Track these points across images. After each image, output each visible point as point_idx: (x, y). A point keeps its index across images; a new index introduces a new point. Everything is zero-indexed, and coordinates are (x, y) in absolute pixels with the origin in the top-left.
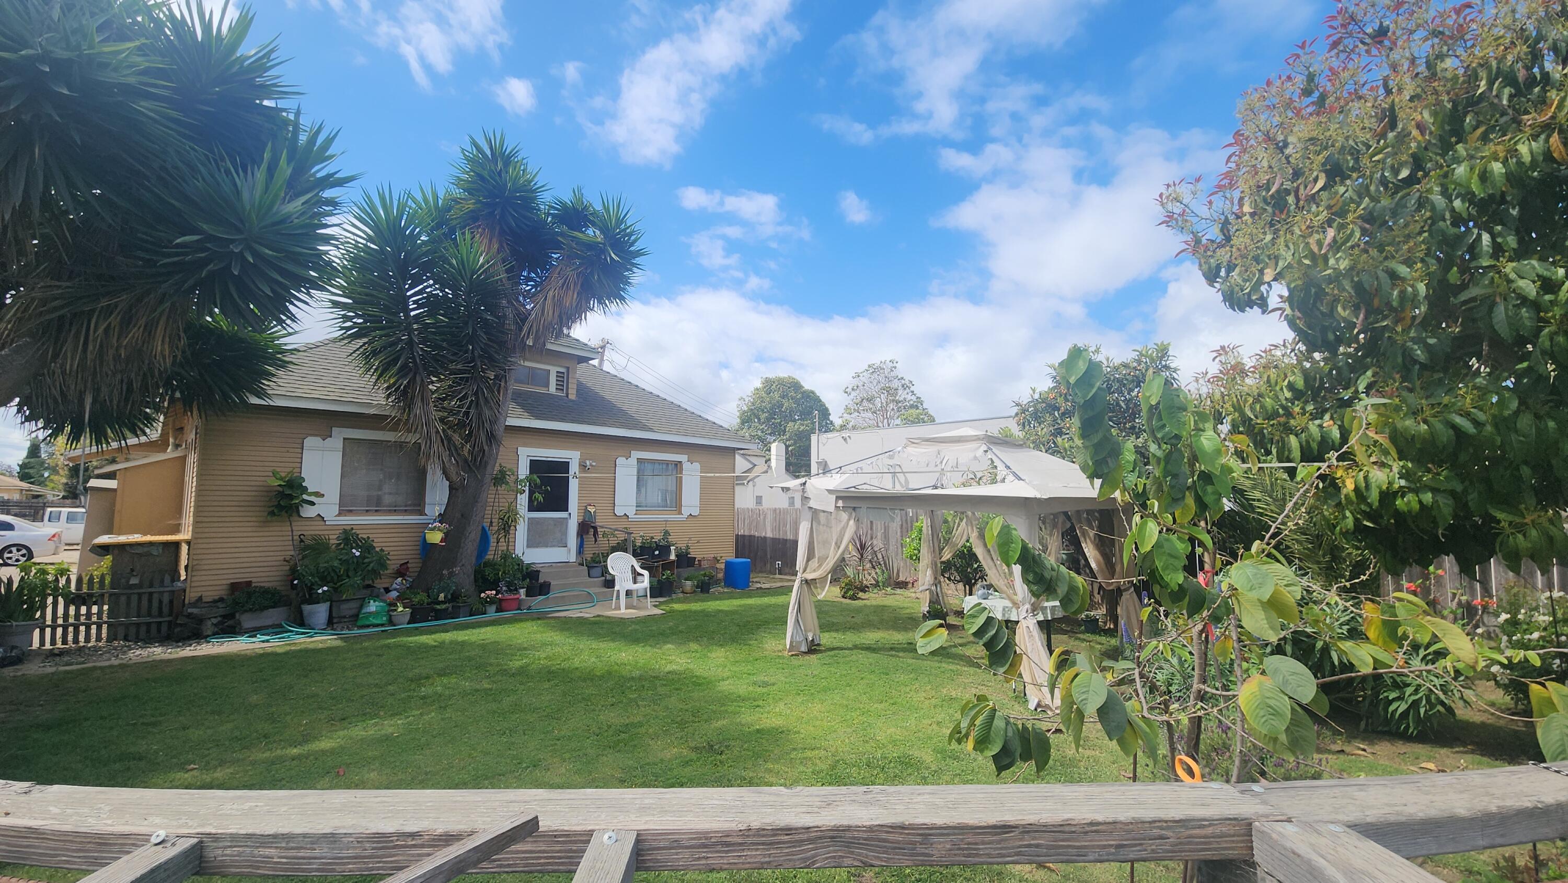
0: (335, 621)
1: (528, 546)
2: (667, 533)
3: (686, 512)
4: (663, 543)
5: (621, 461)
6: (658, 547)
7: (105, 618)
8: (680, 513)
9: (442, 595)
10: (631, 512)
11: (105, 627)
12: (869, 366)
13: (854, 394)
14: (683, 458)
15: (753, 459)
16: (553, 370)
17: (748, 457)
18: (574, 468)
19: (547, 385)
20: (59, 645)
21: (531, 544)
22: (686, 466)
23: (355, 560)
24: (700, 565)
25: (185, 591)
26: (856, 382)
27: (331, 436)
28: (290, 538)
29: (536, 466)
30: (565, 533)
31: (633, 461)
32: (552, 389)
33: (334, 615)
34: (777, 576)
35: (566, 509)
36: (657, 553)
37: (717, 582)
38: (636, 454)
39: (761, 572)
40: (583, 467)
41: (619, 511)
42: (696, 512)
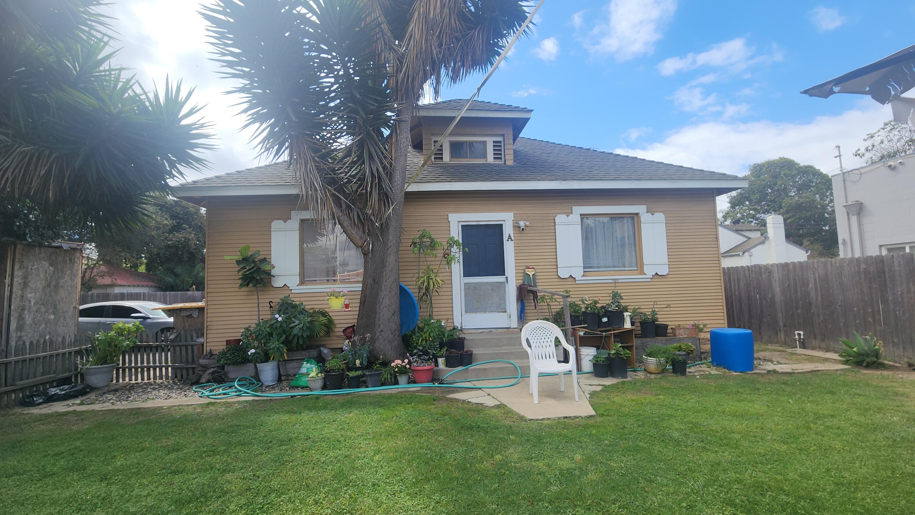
0: (283, 378)
1: (466, 312)
2: (616, 296)
3: (649, 271)
4: (613, 308)
5: (560, 218)
6: (607, 313)
7: (170, 364)
8: (642, 272)
9: (358, 362)
10: (578, 274)
11: (170, 369)
12: (886, 124)
13: (868, 155)
14: (640, 209)
15: (748, 234)
16: (490, 141)
17: (741, 232)
18: (508, 230)
19: (485, 156)
20: (146, 381)
21: (470, 309)
22: (645, 217)
23: (278, 325)
24: (675, 335)
25: (203, 345)
26: (869, 143)
27: (290, 219)
28: (257, 305)
29: (466, 229)
30: (503, 298)
31: (575, 217)
32: (490, 158)
33: (281, 373)
34: (799, 351)
35: (502, 273)
36: (605, 320)
37: (700, 357)
38: (579, 210)
39: (772, 342)
40: (517, 227)
41: (563, 273)
42: (663, 271)
